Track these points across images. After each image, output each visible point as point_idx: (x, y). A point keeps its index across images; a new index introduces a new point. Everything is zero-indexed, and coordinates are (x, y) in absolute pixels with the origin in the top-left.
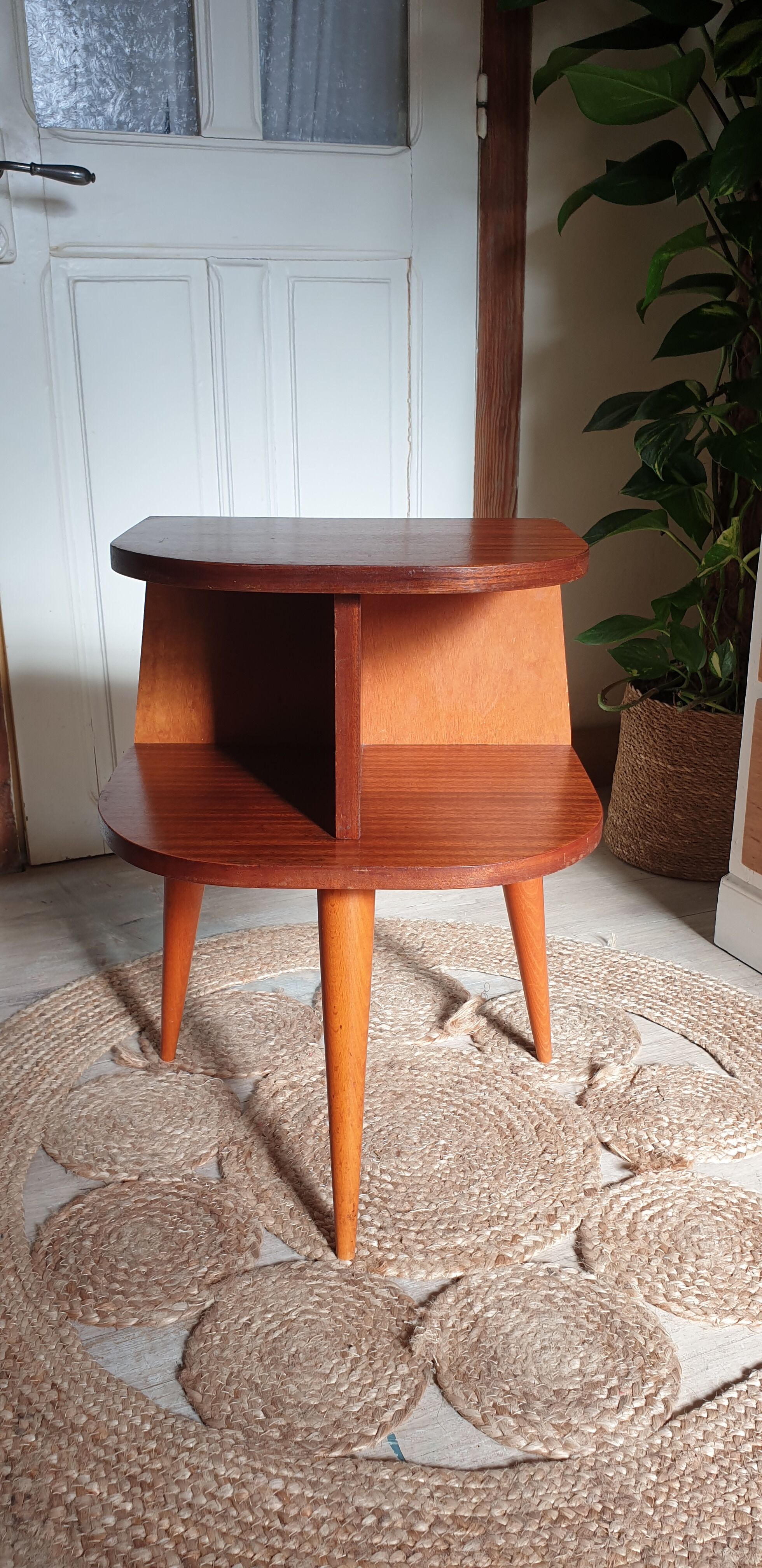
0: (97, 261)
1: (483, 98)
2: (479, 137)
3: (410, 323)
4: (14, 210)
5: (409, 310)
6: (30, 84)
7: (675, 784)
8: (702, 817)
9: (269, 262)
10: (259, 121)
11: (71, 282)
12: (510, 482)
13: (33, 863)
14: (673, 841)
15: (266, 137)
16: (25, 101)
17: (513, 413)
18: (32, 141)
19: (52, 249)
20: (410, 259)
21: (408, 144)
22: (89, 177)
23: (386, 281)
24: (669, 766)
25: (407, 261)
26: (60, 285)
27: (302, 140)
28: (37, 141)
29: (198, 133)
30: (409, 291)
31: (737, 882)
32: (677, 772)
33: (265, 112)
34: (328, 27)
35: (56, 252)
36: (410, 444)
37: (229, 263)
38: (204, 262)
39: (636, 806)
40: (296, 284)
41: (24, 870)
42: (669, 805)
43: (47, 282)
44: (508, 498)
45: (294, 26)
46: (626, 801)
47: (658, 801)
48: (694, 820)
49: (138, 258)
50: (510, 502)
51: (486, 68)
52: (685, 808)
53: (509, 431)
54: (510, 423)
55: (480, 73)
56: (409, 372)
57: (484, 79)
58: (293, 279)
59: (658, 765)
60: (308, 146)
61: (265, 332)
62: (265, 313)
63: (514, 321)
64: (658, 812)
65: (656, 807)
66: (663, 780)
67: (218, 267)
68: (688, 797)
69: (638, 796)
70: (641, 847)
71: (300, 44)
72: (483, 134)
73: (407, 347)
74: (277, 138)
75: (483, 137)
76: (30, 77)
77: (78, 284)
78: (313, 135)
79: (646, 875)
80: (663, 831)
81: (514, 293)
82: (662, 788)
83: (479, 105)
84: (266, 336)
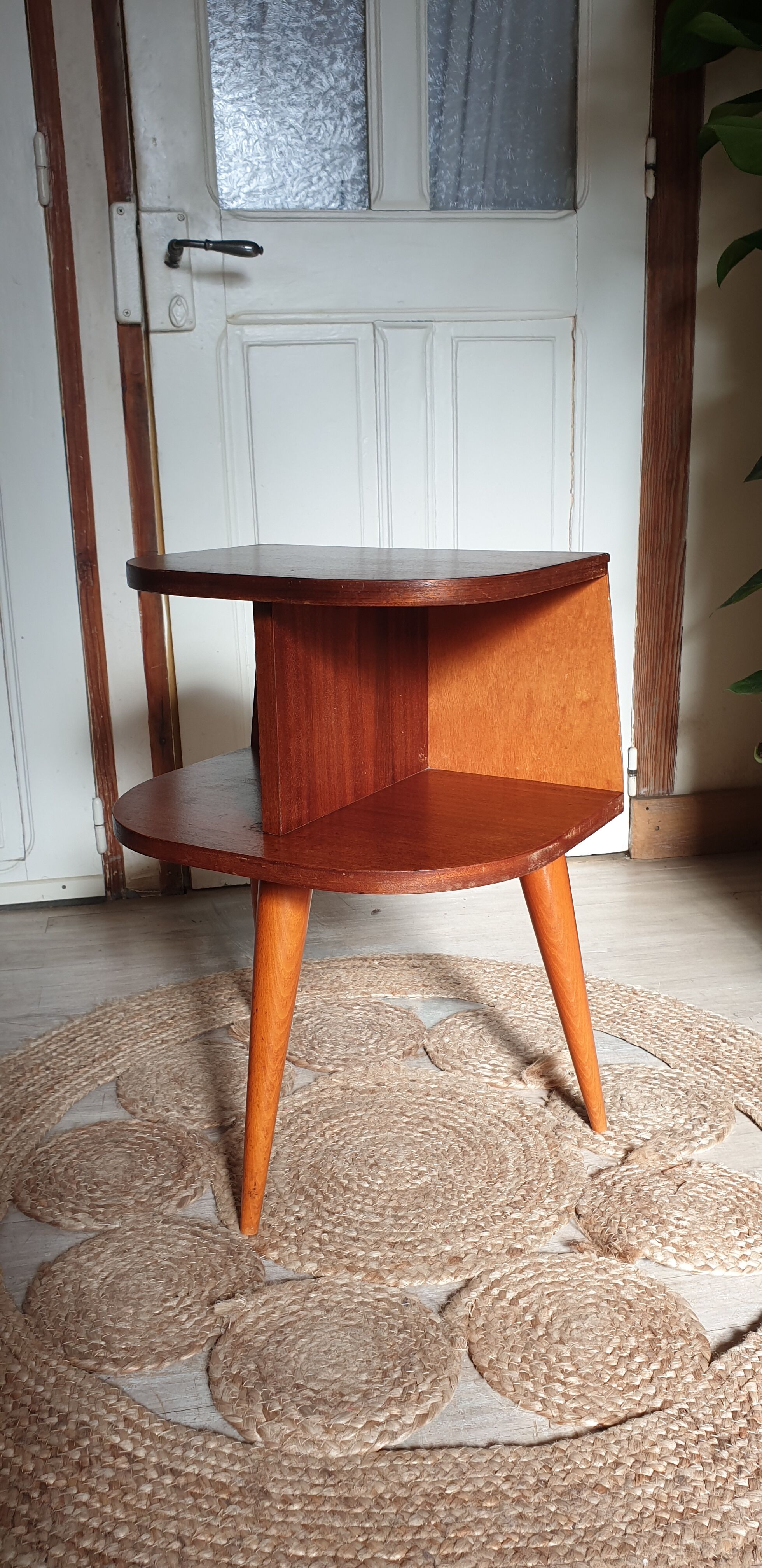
0: (271, 327)
1: (652, 160)
2: (648, 198)
3: (574, 379)
4: (195, 283)
5: (574, 366)
6: (215, 172)
9: (434, 324)
10: (426, 191)
11: (245, 347)
12: (678, 535)
13: (194, 887)
15: (434, 207)
16: (209, 188)
17: (682, 466)
18: (214, 222)
19: (228, 317)
20: (575, 317)
21: (574, 207)
22: (258, 250)
23: (550, 339)
25: (572, 319)
26: (235, 348)
27: (469, 209)
28: (218, 222)
29: (369, 208)
30: (574, 348)
33: (434, 185)
34: (497, 103)
35: (232, 319)
36: (573, 496)
37: (394, 325)
38: (371, 326)
40: (460, 344)
41: (185, 893)
43: (223, 347)
44: (676, 550)
45: (465, 104)
49: (308, 323)
50: (678, 554)
51: (657, 130)
53: (677, 482)
54: (678, 475)
55: (649, 136)
56: (573, 426)
57: (652, 143)
58: (457, 339)
60: (475, 213)
61: (428, 390)
62: (428, 372)
63: (683, 376)
67: (385, 330)
71: (469, 121)
72: (651, 195)
73: (571, 402)
74: (446, 208)
75: (651, 197)
76: (215, 165)
77: (252, 348)
78: (482, 204)
81: (683, 348)
83: (647, 167)
84: (429, 394)
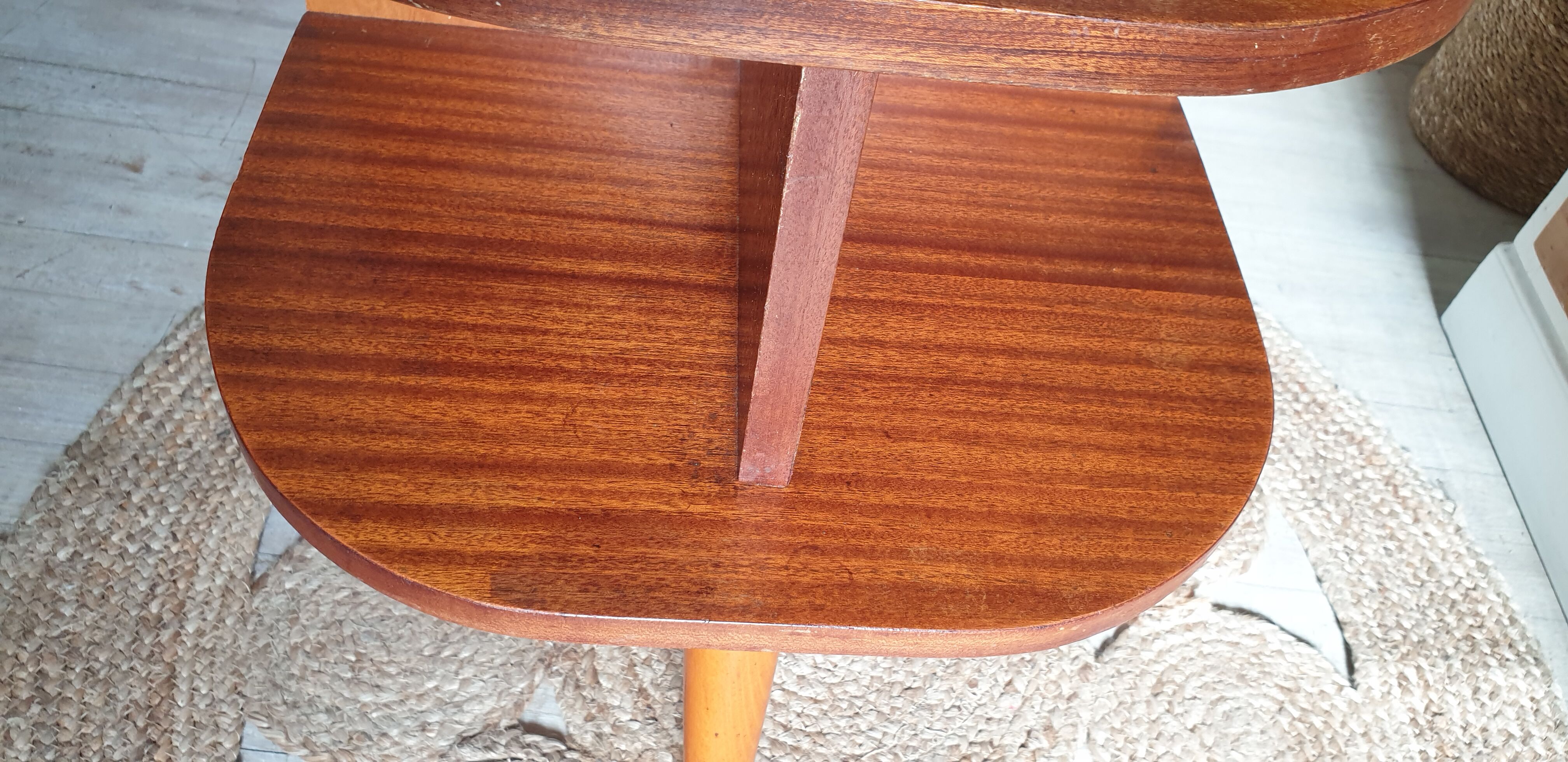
7: (1545, 57)
8: (1557, 121)
14: (1494, 136)
24: (1551, 27)
31: (1514, 261)
32: (1558, 41)
39: (1474, 62)
42: (1519, 84)
46: (1466, 48)
47: (1508, 71)
48: (1542, 120)
52: (1540, 98)
59: (1536, 18)
64: (1499, 86)
65: (1499, 78)
66: (1530, 44)
68: (1554, 84)
69: (1484, 49)
70: (1446, 125)
79: (1431, 165)
80: (1489, 117)
82: (1524, 56)
